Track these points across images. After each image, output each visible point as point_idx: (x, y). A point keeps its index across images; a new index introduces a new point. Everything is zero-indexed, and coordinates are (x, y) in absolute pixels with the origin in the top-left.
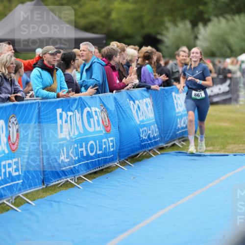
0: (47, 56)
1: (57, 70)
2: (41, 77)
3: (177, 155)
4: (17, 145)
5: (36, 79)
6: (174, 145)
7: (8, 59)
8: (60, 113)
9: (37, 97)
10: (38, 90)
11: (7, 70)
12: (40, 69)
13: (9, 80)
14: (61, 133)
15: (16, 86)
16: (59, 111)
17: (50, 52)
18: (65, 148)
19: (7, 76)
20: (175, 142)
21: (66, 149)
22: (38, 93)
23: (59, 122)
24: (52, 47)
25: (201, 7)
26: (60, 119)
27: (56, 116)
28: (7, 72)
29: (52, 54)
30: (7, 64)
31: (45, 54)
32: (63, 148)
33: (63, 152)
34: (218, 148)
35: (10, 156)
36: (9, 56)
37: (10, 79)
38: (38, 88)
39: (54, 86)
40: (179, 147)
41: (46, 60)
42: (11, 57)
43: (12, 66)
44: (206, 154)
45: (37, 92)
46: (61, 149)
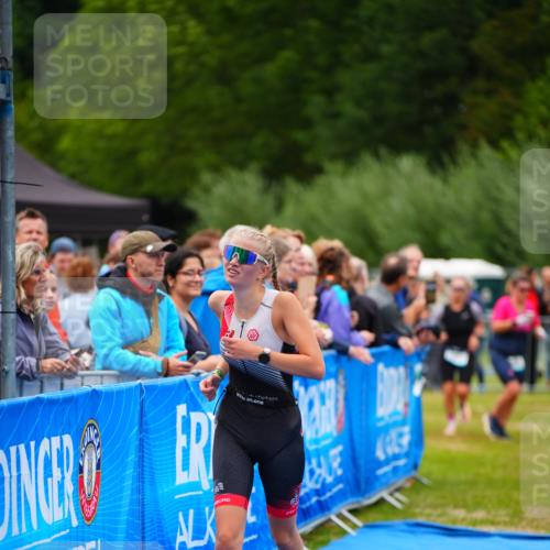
0: (140, 258)
1: (161, 298)
2: (119, 314)
3: (412, 532)
4: (96, 504)
5: (107, 320)
6: (381, 501)
7: (27, 258)
8: (183, 417)
9: (104, 368)
10: (111, 349)
11: (22, 290)
12: (116, 294)
13: (29, 316)
14: (184, 470)
15: (51, 334)
16: (181, 410)
17: (149, 248)
18: (191, 512)
19: (25, 306)
20: (385, 494)
21: (195, 514)
22: (111, 358)
23: (181, 440)
24: (150, 233)
25: (300, 136)
26: (183, 432)
27: (174, 422)
28: (23, 296)
29: (153, 255)
30: (23, 272)
31: (134, 252)
32: (188, 510)
33: (186, 521)
34: (503, 515)
35: (80, 534)
36: (30, 252)
37: (32, 316)
38: (109, 345)
39: (151, 341)
40: (393, 507)
41: (136, 270)
42: (36, 253)
43: (36, 278)
44: (492, 529)
45: (106, 356)
46: (180, 514)
